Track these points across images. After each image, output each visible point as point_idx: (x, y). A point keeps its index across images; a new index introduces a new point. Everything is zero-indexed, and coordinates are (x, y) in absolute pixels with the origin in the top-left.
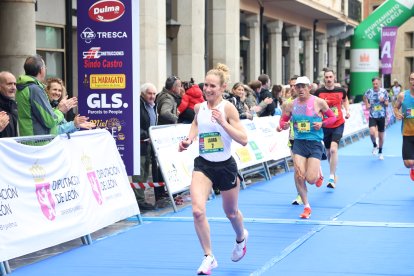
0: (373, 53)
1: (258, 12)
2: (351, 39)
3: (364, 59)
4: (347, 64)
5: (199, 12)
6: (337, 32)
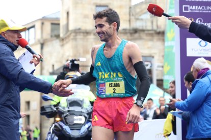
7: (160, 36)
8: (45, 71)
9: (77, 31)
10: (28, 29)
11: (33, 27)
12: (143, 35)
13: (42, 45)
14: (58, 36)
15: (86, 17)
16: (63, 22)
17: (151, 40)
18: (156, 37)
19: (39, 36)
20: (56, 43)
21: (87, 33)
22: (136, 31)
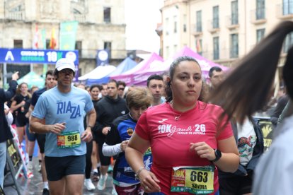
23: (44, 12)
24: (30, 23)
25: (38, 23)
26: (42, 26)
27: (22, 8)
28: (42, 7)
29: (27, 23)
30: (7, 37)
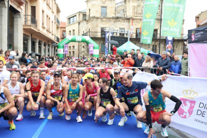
0: (62, 50)
1: (30, 35)
2: (57, 46)
3: (60, 51)
4: (56, 53)
5: (5, 30)
6: (53, 44)
7: (127, 20)
8: (80, 34)
9: (94, 17)
10: (73, 17)
11: (76, 16)
12: (120, 20)
13: (79, 23)
14: (85, 20)
15: (97, 11)
16: (87, 14)
17: (124, 22)
18: (126, 21)
19: (78, 19)
20: (85, 22)
21: (98, 18)
22: (118, 18)
23: (137, 13)
24: (129, 19)
25: (133, 19)
26: (135, 21)
27: (125, 11)
28: (136, 9)
29: (127, 19)
30: (116, 27)
